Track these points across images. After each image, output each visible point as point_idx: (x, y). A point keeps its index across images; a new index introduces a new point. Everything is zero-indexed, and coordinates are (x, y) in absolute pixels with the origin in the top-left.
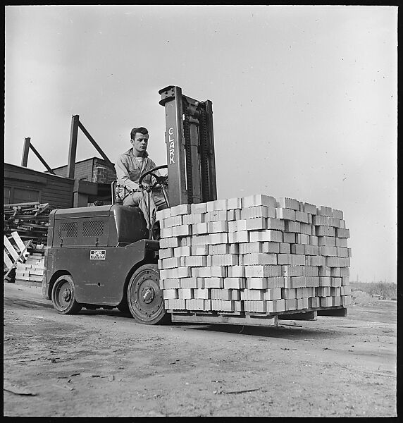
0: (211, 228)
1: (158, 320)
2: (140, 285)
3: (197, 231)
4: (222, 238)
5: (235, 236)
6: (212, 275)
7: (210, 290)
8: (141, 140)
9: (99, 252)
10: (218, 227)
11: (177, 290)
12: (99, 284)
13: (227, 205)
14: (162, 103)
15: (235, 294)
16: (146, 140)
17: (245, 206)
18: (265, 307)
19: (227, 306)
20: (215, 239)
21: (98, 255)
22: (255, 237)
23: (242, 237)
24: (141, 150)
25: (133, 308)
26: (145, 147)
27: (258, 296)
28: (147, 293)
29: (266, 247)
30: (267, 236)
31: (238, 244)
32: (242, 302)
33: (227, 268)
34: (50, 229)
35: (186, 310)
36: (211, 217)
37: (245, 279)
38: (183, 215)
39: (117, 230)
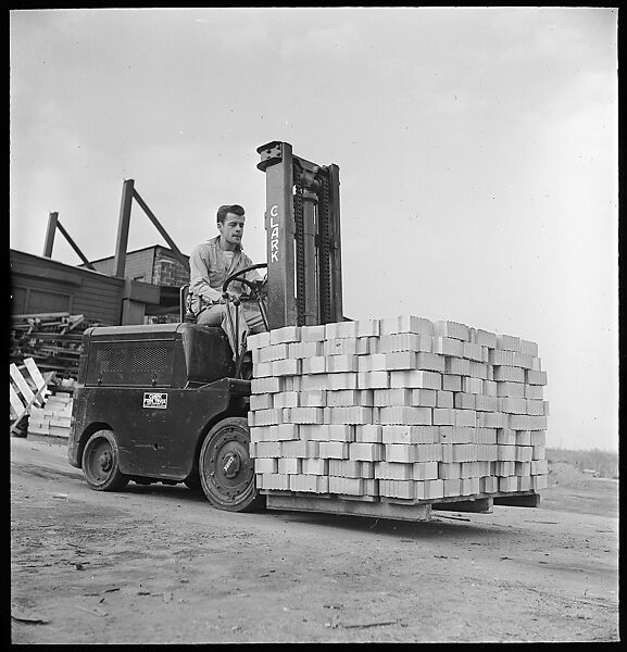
0: (331, 366)
1: (245, 505)
2: (219, 449)
3: (309, 369)
4: (347, 383)
5: (368, 380)
6: (331, 438)
7: (327, 461)
8: (234, 224)
9: (157, 396)
10: (343, 363)
11: (277, 459)
12: (156, 446)
13: (357, 331)
14: (262, 166)
15: (366, 467)
17: (387, 331)
19: (352, 488)
20: (337, 382)
21: (156, 400)
22: (398, 381)
23: (379, 381)
25: (208, 485)
27: (401, 473)
28: (230, 462)
29: (415, 398)
30: (418, 381)
31: (372, 392)
32: (378, 482)
33: (354, 428)
34: (83, 358)
35: (289, 491)
36: (331, 348)
37: (383, 447)
38: (288, 344)
39: (187, 361)
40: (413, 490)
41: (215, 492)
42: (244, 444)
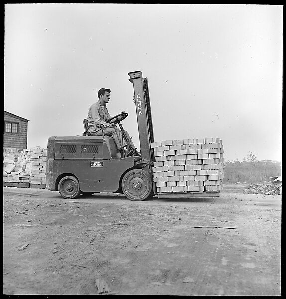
0: (188, 152)
1: (145, 198)
3: (179, 153)
4: (194, 158)
5: (201, 157)
7: (187, 182)
9: (97, 163)
10: (193, 152)
11: (166, 183)
12: (99, 181)
13: (197, 142)
15: (202, 183)
17: (207, 143)
20: (190, 158)
21: (97, 164)
22: (212, 157)
23: (205, 157)
27: (214, 183)
28: (137, 184)
29: (217, 162)
30: (218, 156)
31: (202, 160)
32: (205, 187)
33: (197, 171)
34: (52, 149)
35: (172, 192)
36: (187, 147)
37: (208, 176)
38: (170, 146)
39: (109, 150)
40: (218, 188)
41: (130, 195)
42: (142, 178)
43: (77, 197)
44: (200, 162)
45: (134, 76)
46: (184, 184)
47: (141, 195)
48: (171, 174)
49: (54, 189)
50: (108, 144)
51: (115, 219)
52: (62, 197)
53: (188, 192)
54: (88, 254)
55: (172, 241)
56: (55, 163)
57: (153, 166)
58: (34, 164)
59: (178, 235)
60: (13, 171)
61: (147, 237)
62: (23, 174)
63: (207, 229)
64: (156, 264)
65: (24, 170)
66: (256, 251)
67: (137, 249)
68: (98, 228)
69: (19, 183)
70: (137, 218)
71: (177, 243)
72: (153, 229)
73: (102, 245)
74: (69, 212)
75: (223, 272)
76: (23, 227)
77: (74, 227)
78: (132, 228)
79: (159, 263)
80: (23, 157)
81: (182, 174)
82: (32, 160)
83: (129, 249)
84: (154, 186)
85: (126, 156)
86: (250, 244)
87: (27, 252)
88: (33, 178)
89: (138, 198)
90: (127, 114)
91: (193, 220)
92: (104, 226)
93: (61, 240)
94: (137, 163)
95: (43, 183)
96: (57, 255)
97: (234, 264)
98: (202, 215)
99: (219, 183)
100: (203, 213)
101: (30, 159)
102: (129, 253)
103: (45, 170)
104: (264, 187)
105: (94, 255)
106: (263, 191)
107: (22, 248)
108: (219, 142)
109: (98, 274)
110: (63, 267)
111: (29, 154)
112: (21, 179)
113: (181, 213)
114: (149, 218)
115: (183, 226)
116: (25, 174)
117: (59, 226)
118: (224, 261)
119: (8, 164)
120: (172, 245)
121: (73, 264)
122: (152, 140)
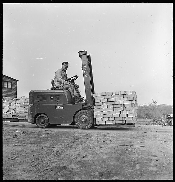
0: (115, 100)
1: (89, 128)
2: (80, 117)
3: (110, 100)
4: (119, 103)
5: (123, 102)
6: (116, 113)
7: (114, 118)
9: (60, 106)
10: (118, 99)
11: (102, 118)
12: (61, 117)
13: (121, 93)
15: (124, 118)
16: (67, 66)
17: (127, 94)
18: (134, 122)
19: (121, 122)
20: (116, 103)
22: (130, 103)
23: (126, 102)
24: (65, 69)
26: (67, 69)
27: (131, 119)
28: (84, 119)
29: (133, 105)
30: (134, 102)
31: (124, 105)
32: (126, 121)
33: (121, 111)
34: (32, 98)
35: (106, 124)
36: (115, 96)
37: (127, 114)
38: (104, 96)
39: (67, 98)
41: (80, 126)
42: (87, 116)
43: (47, 127)
44: (123, 106)
45: (82, 54)
46: (113, 119)
47: (87, 126)
48: (105, 113)
49: (33, 122)
50: (66, 95)
51: (70, 141)
52: (38, 127)
53: (115, 124)
54: (54, 162)
55: (105, 154)
56: (33, 106)
57: (94, 108)
58: (21, 107)
59: (109, 151)
60: (8, 111)
61: (90, 152)
62: (14, 113)
63: (127, 147)
64: (96, 168)
65: (15, 111)
66: (157, 160)
67: (84, 159)
68: (60, 146)
69: (11, 119)
70: (84, 140)
71: (108, 155)
72: (94, 147)
73: (62, 157)
74: (42, 136)
75: (137, 173)
76: (14, 146)
77: (45, 146)
78: (81, 146)
79: (98, 168)
80: (14, 103)
81: (112, 113)
82: (20, 104)
83: (79, 159)
84: (94, 120)
85: (77, 102)
86: (154, 156)
87: (16, 161)
88: (20, 116)
89: (85, 128)
90: (78, 77)
91: (118, 141)
92: (64, 145)
93: (37, 153)
94: (84, 106)
95: (26, 119)
96: (35, 163)
97: (143, 168)
98: (124, 138)
99: (134, 119)
100: (125, 137)
101: (18, 104)
102: (79, 162)
103: (27, 110)
104: (162, 121)
105: (58, 163)
106: (162, 123)
107: (13, 158)
108: (134, 93)
109: (60, 174)
110: (38, 170)
111: (17, 101)
112: (13, 116)
113: (111, 137)
114: (92, 140)
115: (112, 145)
116: (15, 113)
117: (36, 145)
118: (138, 166)
119: (5, 107)
120: (105, 157)
121: (44, 168)
122: (93, 93)
